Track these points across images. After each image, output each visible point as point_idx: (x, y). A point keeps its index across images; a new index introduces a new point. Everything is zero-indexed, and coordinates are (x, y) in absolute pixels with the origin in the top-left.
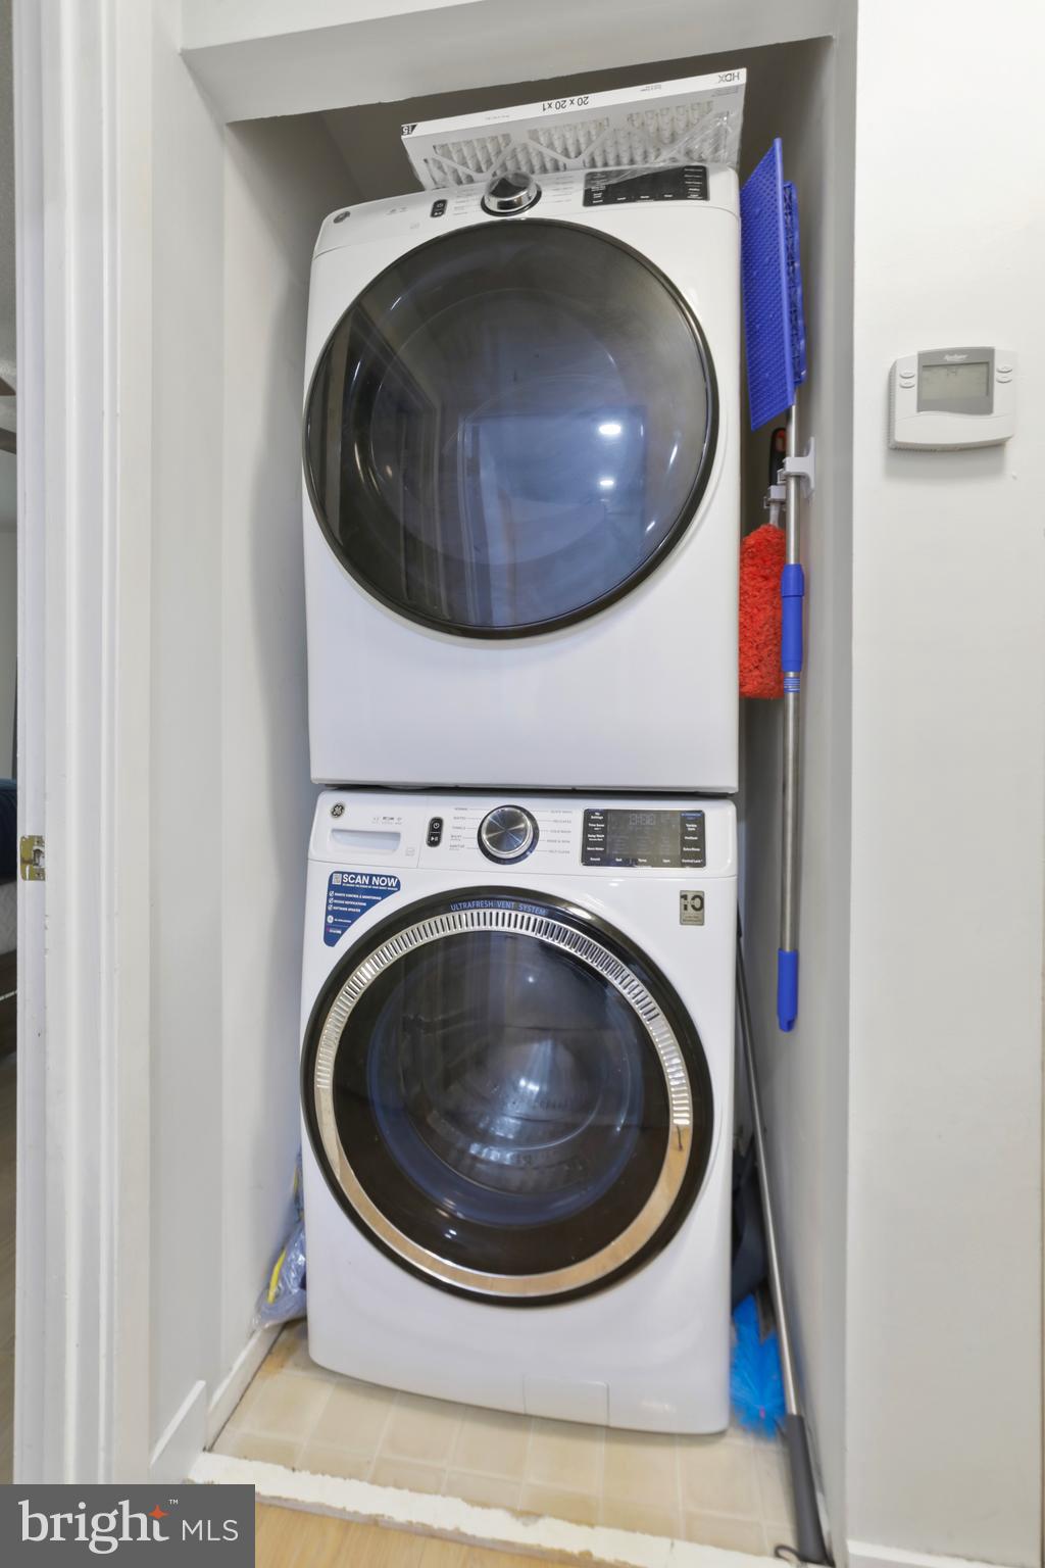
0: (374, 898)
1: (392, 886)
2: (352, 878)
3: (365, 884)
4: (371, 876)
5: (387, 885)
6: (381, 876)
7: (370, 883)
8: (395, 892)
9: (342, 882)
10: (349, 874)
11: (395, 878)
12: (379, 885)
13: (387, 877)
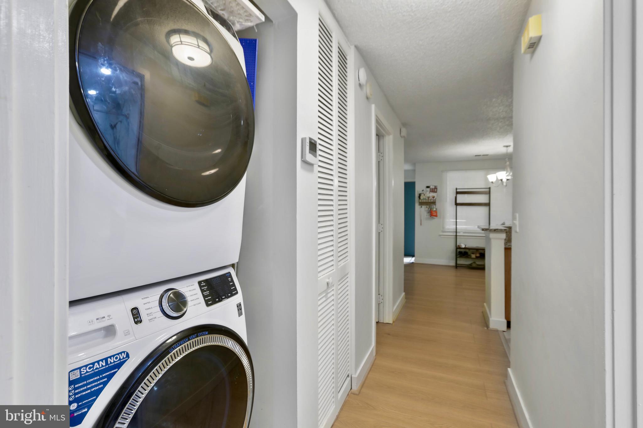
0: (113, 371)
1: (123, 358)
2: (90, 368)
3: (103, 366)
4: (106, 359)
5: (120, 359)
6: (113, 356)
7: (107, 363)
8: (127, 360)
9: (81, 374)
10: (86, 366)
11: (124, 352)
12: (114, 362)
13: (118, 354)
